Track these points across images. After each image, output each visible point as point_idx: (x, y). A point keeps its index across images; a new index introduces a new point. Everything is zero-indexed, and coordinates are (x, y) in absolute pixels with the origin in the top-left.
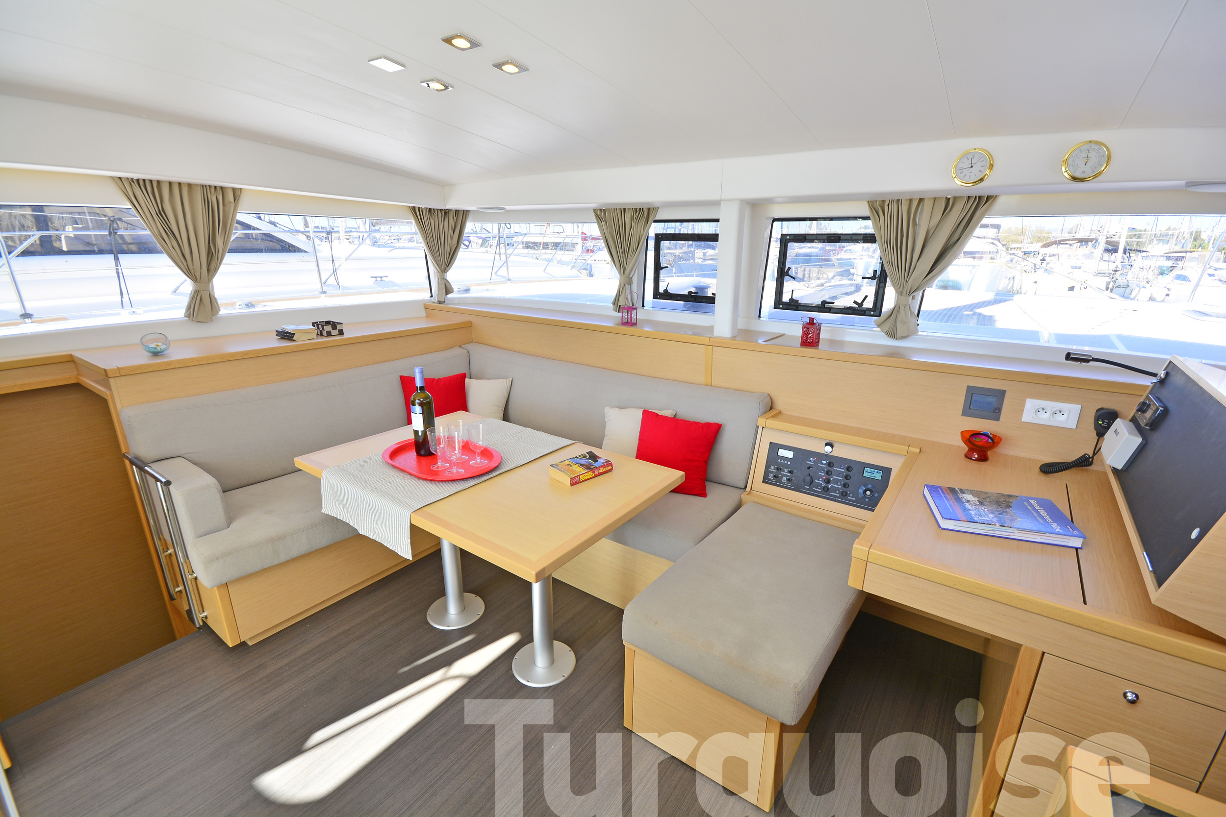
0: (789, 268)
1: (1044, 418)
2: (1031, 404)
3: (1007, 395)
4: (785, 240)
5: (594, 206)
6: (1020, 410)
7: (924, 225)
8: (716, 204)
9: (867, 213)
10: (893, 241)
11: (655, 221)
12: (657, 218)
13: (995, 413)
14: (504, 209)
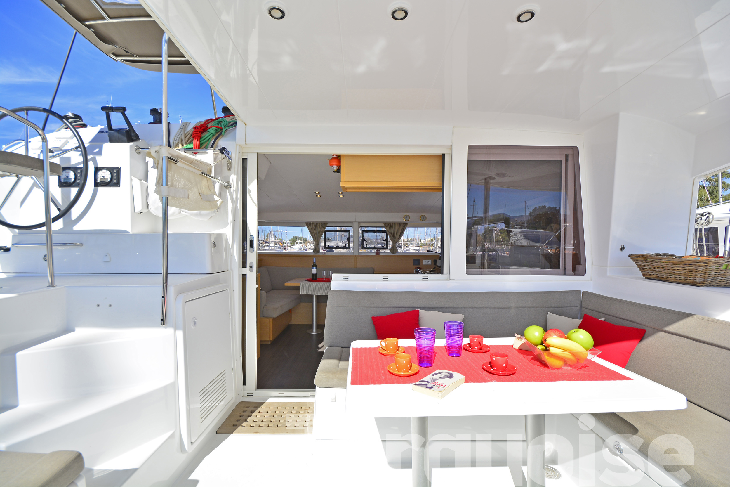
0: (365, 239)
1: (426, 263)
2: (424, 261)
3: (420, 260)
4: (363, 232)
5: (306, 222)
6: (422, 263)
7: (396, 228)
8: (352, 222)
9: (384, 226)
10: (390, 232)
11: (327, 227)
12: (327, 226)
13: (419, 264)
14: (274, 221)
